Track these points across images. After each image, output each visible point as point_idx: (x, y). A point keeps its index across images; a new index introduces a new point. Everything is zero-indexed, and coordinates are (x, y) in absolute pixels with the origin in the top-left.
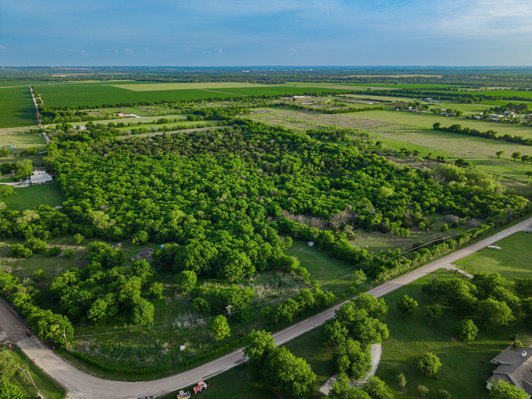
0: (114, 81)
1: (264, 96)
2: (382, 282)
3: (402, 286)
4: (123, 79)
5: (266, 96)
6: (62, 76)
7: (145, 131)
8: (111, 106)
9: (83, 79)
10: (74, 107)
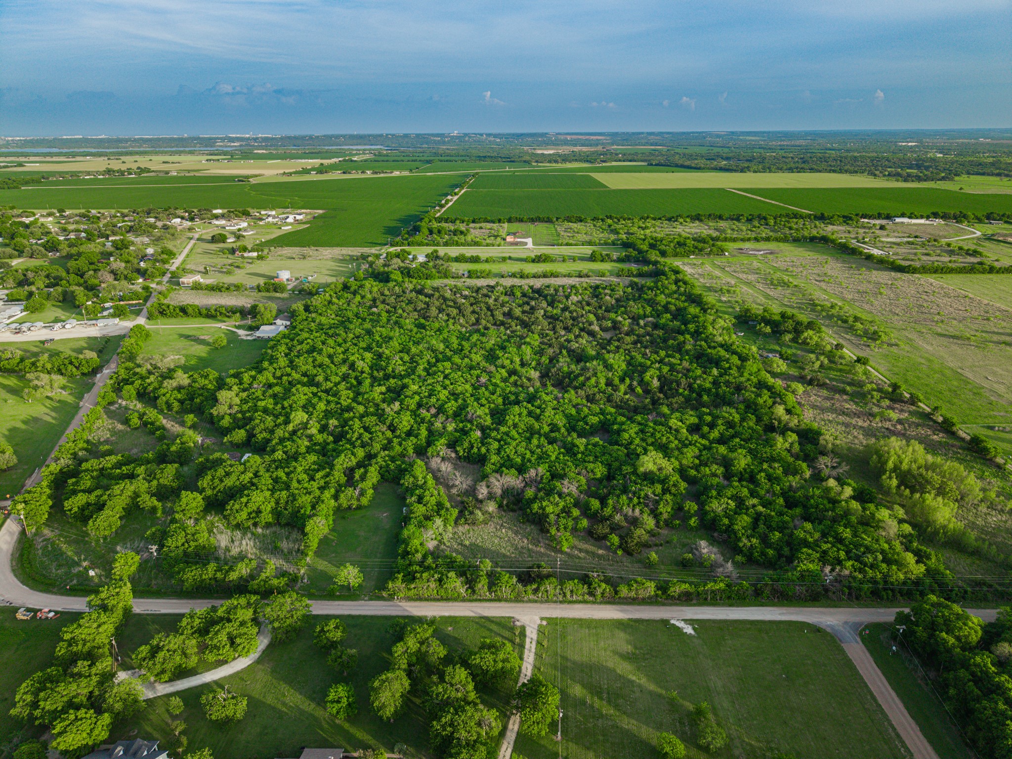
0: (614, 163)
1: (822, 214)
2: (391, 597)
3: (406, 614)
4: (630, 161)
5: (826, 215)
6: (546, 152)
7: (488, 275)
8: (521, 220)
9: (565, 159)
10: (466, 219)
